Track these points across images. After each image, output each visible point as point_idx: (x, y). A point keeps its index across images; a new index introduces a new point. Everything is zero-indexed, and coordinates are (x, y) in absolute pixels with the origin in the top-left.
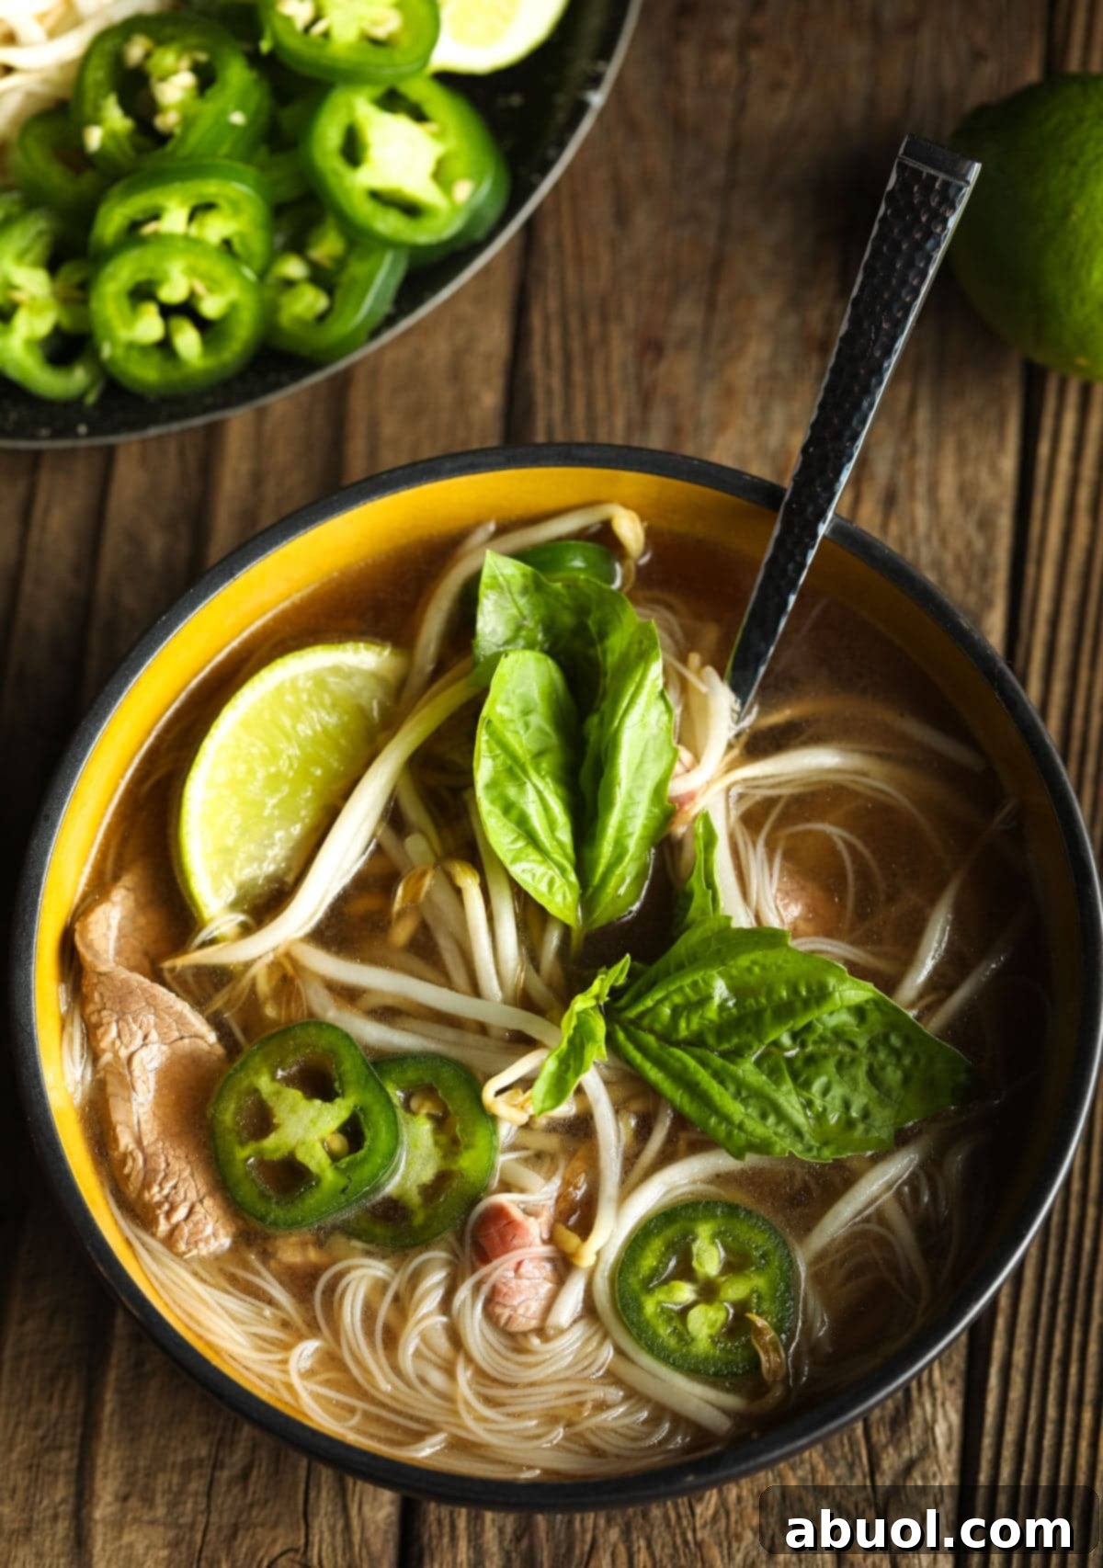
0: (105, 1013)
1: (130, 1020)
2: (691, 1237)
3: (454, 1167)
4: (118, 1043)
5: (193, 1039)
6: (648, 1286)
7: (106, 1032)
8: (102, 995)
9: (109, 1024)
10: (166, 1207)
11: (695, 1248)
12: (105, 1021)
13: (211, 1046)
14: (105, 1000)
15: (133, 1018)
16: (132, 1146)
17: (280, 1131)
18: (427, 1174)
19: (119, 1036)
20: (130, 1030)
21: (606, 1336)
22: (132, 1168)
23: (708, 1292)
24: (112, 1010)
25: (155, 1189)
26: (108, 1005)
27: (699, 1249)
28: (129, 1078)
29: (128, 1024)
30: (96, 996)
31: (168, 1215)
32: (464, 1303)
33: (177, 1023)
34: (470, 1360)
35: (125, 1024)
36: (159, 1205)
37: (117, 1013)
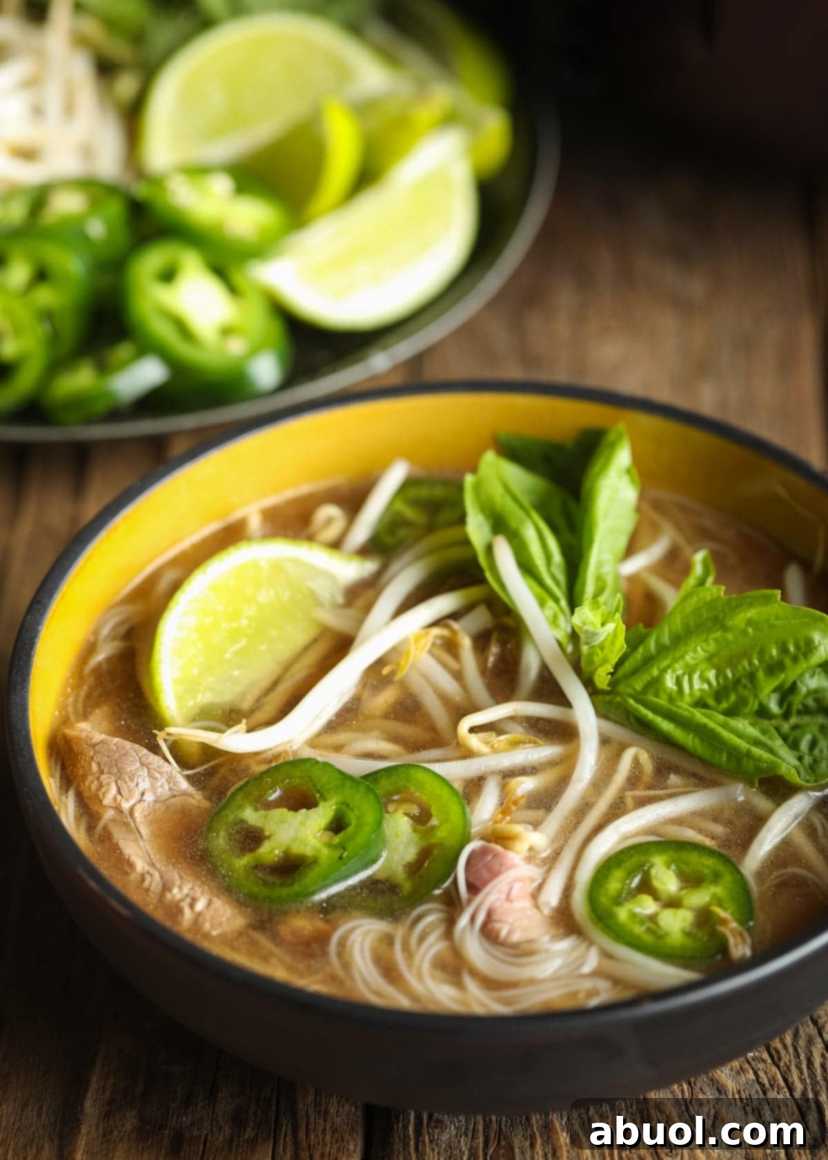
0: (103, 777)
1: (128, 780)
2: (648, 865)
3: (433, 840)
4: (119, 798)
5: (183, 797)
6: (618, 901)
7: (107, 791)
8: (99, 765)
9: (108, 784)
10: (188, 900)
11: (653, 872)
12: (104, 782)
13: (199, 801)
14: (102, 766)
15: (129, 778)
16: (147, 868)
17: (273, 839)
18: (410, 854)
19: (119, 792)
20: (128, 787)
21: (591, 943)
22: (151, 883)
23: (673, 903)
24: (109, 773)
25: (175, 890)
26: (105, 771)
27: (657, 873)
28: (132, 824)
29: (126, 782)
30: (94, 767)
31: (192, 906)
32: (464, 929)
33: (169, 783)
34: (474, 973)
35: (123, 782)
36: (182, 900)
37: (115, 775)
